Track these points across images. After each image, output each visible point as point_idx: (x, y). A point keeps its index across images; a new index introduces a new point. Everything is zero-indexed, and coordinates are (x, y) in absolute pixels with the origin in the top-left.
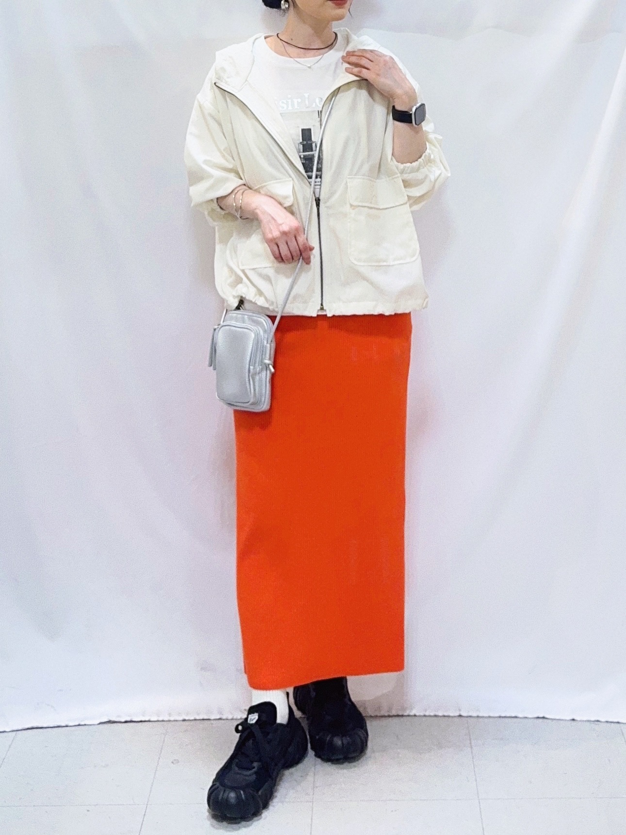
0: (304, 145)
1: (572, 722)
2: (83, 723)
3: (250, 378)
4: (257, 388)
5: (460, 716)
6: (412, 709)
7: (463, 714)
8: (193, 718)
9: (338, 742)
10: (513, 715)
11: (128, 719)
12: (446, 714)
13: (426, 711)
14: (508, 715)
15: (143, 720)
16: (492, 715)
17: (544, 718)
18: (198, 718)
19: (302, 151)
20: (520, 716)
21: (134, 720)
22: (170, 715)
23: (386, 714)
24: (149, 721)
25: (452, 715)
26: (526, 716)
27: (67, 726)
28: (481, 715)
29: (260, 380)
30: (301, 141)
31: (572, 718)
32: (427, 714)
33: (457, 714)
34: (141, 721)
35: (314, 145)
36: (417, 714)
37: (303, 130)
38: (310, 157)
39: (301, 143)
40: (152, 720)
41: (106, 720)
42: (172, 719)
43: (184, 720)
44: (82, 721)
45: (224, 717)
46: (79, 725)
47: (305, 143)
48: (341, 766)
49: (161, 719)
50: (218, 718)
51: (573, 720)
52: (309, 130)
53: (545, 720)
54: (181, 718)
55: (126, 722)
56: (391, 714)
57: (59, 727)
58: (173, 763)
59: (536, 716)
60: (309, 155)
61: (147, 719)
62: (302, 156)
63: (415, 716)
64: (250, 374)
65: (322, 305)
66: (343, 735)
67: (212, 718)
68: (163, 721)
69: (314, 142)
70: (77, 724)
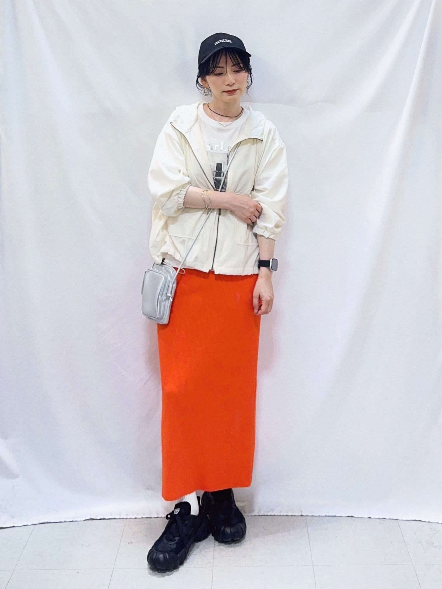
0: (216, 173)
1: (370, 519)
2: (74, 520)
3: (158, 303)
4: (162, 310)
5: (302, 515)
6: (273, 511)
7: (303, 514)
8: (140, 517)
9: (228, 530)
10: (334, 515)
11: (102, 518)
12: (293, 514)
13: (281, 512)
14: (331, 515)
15: (111, 518)
16: (321, 515)
17: (352, 516)
18: (144, 517)
19: (215, 175)
20: (338, 515)
21: (105, 518)
22: (127, 515)
23: (257, 514)
24: (115, 519)
25: (296, 515)
26: (341, 515)
27: (65, 522)
28: (314, 515)
29: (165, 305)
30: (215, 170)
31: (368, 517)
32: (282, 514)
33: (300, 514)
34: (110, 519)
35: (222, 174)
36: (276, 514)
37: (217, 164)
38: (219, 180)
39: (215, 171)
40: (116, 518)
41: (89, 518)
42: (128, 517)
43: (136, 518)
44: (74, 519)
45: (160, 516)
46: (73, 521)
47: (218, 171)
48: (230, 545)
49: (122, 518)
50: (156, 517)
51: (370, 518)
52: (221, 164)
53: (353, 518)
54: (134, 517)
55: (101, 519)
56: (260, 514)
57: (60, 522)
58: (129, 544)
59: (347, 515)
60: (219, 179)
61: (113, 518)
62: (215, 179)
63: (274, 515)
64: (159, 301)
65: (212, 267)
66: (232, 526)
67: (153, 516)
68: (123, 519)
69: (223, 172)
70: (71, 520)
